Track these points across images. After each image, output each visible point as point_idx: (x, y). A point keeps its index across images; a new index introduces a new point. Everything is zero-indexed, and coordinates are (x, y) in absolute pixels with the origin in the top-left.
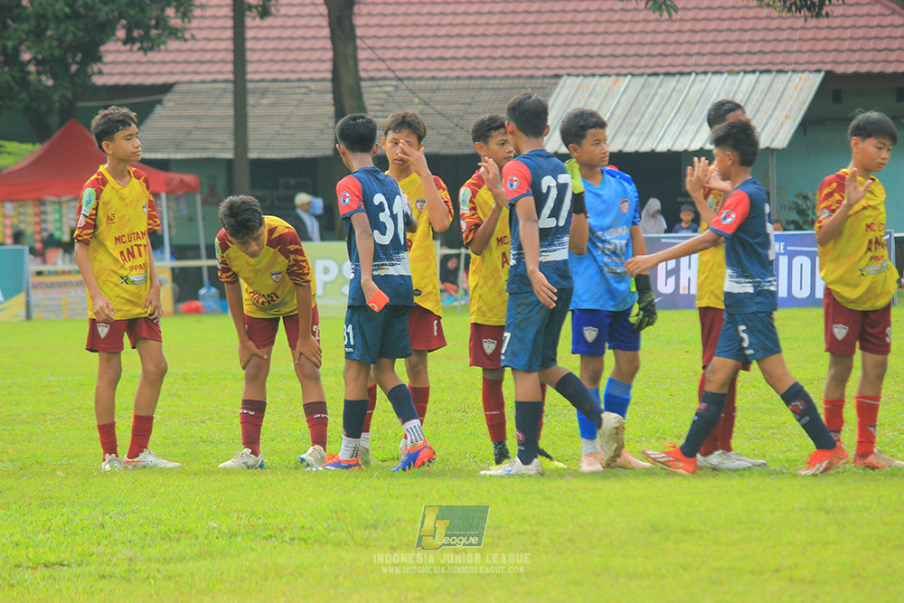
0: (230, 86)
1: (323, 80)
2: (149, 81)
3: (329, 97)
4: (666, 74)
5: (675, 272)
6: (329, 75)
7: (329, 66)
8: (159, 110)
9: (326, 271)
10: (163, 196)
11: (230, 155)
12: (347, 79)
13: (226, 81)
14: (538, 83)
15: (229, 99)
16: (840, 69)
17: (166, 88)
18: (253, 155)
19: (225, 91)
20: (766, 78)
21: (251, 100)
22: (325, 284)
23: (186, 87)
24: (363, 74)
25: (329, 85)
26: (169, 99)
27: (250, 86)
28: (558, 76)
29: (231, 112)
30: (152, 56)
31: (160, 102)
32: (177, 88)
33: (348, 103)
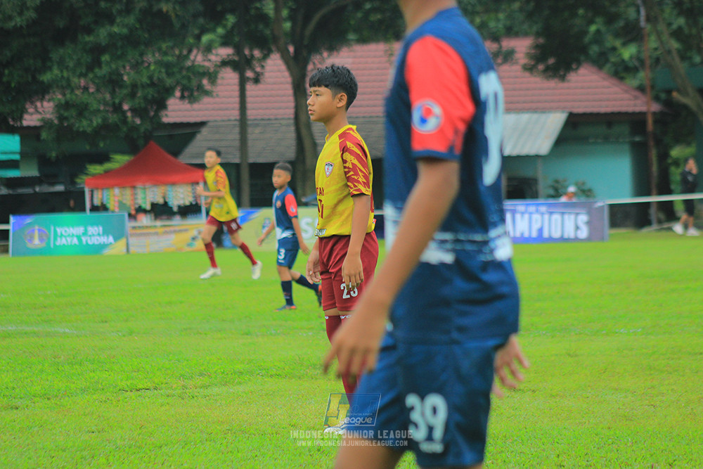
0: (237, 123)
1: (289, 119)
2: (192, 120)
3: (293, 128)
6: (292, 116)
8: (199, 137)
11: (237, 161)
12: (303, 118)
13: (236, 120)
15: (237, 130)
16: (576, 111)
17: (203, 124)
18: (251, 160)
19: (235, 125)
20: (535, 116)
21: (250, 130)
23: (214, 124)
25: (292, 122)
26: (204, 131)
27: (249, 122)
29: (238, 137)
30: (196, 106)
31: (199, 132)
32: (210, 124)
33: (304, 132)
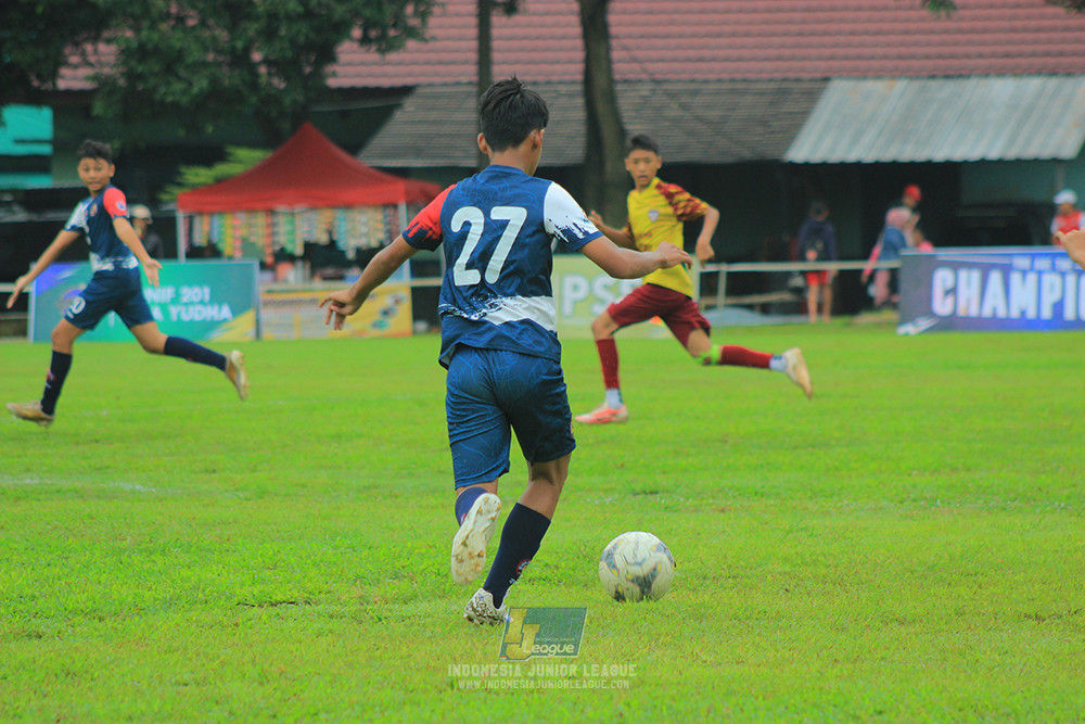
0: (474, 89)
1: (573, 82)
2: (386, 83)
3: (580, 101)
4: (947, 77)
5: (952, 291)
6: (580, 77)
7: (580, 67)
8: (398, 115)
9: (576, 288)
10: (403, 208)
11: (472, 163)
12: (600, 81)
13: (470, 83)
14: (806, 86)
15: (473, 103)
17: (406, 91)
19: (468, 94)
20: (1052, 83)
22: (575, 303)
23: (428, 90)
24: (617, 77)
25: (579, 88)
26: (409, 104)
28: (826, 80)
30: (392, 57)
31: (398, 106)
32: (420, 91)
33: (602, 108)
